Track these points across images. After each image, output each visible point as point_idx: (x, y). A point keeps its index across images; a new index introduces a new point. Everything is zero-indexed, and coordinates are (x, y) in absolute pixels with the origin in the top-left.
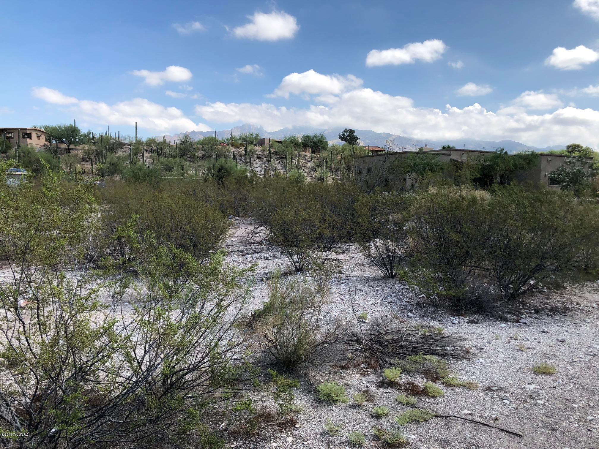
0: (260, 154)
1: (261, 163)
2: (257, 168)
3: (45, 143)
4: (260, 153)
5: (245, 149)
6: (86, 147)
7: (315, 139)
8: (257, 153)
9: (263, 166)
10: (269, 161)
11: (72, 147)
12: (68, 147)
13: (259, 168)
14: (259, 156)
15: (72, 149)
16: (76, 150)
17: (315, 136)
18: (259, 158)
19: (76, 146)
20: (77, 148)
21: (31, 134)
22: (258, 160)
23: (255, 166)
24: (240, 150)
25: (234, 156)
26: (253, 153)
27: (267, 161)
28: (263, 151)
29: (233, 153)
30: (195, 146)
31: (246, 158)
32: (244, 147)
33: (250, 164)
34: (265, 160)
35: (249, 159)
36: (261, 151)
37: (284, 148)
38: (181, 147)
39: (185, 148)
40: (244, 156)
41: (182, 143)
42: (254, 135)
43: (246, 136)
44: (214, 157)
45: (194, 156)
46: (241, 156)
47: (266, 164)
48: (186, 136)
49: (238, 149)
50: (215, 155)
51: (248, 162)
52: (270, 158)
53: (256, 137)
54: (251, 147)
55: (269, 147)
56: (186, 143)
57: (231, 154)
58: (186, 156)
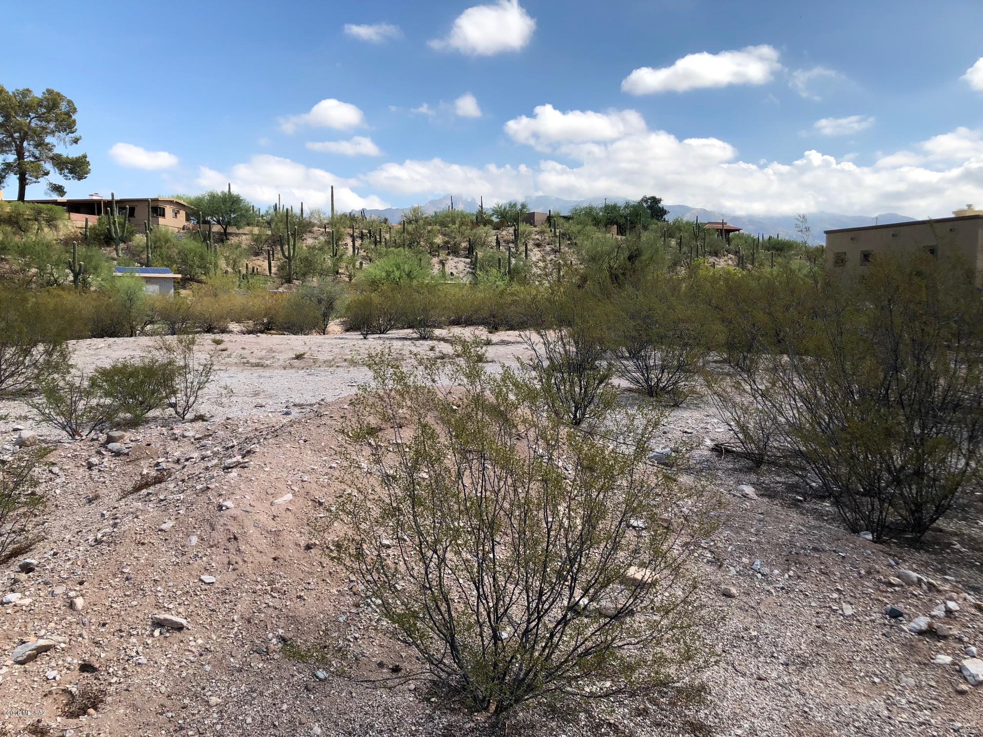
0: (538, 239)
1: (542, 253)
2: (537, 262)
3: (186, 224)
4: (537, 237)
5: (515, 230)
6: (256, 230)
7: (628, 211)
8: (533, 236)
9: (548, 258)
10: (556, 251)
11: (230, 230)
12: (225, 230)
13: (541, 262)
14: (538, 241)
15: (230, 234)
16: (237, 235)
18: (538, 245)
19: (238, 228)
20: (241, 231)
21: (164, 209)
22: (537, 249)
23: (534, 259)
24: (504, 233)
25: (498, 243)
26: (527, 236)
27: (553, 249)
28: (542, 232)
29: (495, 237)
30: (429, 228)
31: (516, 246)
32: (513, 228)
33: (526, 256)
34: (548, 248)
35: (522, 248)
36: (538, 233)
37: (579, 227)
38: (410, 228)
39: (416, 229)
40: (513, 242)
41: (410, 222)
42: (519, 207)
43: (505, 209)
44: (464, 245)
45: (432, 244)
46: (508, 243)
47: (552, 256)
48: (415, 210)
49: (499, 231)
50: (467, 241)
51: (521, 254)
52: (558, 245)
53: (521, 211)
54: (523, 227)
55: (550, 226)
56: (417, 221)
57: (492, 240)
58: (418, 243)
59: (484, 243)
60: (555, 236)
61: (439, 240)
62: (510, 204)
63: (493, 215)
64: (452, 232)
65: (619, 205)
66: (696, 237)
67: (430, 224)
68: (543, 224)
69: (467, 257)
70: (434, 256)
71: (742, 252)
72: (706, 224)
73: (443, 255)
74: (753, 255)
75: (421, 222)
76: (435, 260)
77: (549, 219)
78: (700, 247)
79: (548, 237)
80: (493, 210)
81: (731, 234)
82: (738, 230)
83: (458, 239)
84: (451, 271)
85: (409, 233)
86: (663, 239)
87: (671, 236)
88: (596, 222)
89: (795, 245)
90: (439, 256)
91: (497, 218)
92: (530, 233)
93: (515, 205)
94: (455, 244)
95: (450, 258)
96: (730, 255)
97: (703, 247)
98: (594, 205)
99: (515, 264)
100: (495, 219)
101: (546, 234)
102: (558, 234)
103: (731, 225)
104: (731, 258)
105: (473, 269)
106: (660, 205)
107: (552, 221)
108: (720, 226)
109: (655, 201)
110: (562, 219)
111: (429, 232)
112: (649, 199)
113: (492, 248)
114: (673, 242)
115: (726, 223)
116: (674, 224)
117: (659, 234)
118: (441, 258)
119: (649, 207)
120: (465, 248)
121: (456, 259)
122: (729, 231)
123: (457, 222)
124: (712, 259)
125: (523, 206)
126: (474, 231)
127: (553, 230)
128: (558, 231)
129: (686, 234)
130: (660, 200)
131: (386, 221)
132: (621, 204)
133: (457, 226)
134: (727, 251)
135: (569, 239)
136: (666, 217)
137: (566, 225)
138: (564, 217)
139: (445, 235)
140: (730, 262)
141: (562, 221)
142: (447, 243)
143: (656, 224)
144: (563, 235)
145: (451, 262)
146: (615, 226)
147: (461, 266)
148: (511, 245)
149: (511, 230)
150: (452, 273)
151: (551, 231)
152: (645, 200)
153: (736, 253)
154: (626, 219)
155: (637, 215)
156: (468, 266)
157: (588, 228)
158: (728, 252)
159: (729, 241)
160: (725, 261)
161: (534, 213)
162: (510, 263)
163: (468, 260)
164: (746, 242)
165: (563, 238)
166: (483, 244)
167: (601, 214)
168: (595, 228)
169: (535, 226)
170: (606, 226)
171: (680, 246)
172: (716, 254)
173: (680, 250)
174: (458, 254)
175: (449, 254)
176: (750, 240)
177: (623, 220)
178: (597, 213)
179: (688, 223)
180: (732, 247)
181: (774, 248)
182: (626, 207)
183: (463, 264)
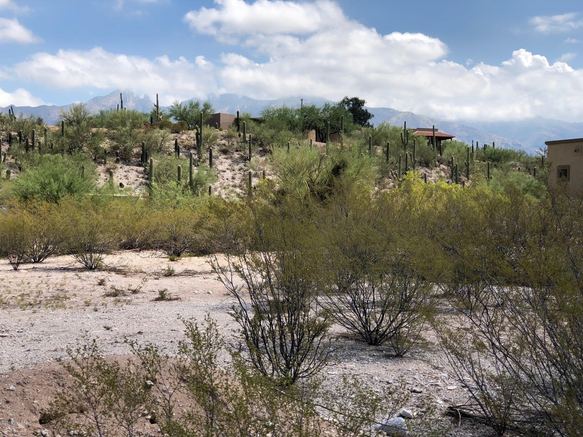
0: (224, 145)
1: (229, 161)
2: (224, 171)
4: (223, 142)
5: (197, 134)
7: (327, 114)
8: (218, 141)
9: (236, 167)
10: (245, 159)
13: (228, 171)
14: (224, 147)
17: (327, 108)
18: (225, 152)
22: (223, 156)
23: (220, 168)
24: (184, 137)
25: (177, 149)
26: (211, 141)
27: (242, 157)
28: (229, 137)
29: (174, 142)
30: (94, 130)
31: (199, 153)
32: (195, 131)
33: (211, 164)
34: (236, 155)
35: (206, 155)
36: (225, 137)
37: (273, 132)
38: (70, 130)
39: (77, 132)
40: (194, 148)
41: (70, 123)
42: (201, 107)
43: (185, 109)
44: (136, 150)
45: (97, 149)
46: (189, 149)
47: (242, 165)
48: (77, 109)
49: (179, 135)
50: (139, 146)
51: (204, 162)
52: (248, 152)
53: (204, 111)
54: (206, 130)
55: (238, 130)
56: (78, 122)
57: (170, 145)
58: (80, 148)
59: (160, 148)
60: (245, 141)
61: (105, 145)
62: (191, 104)
63: (171, 115)
64: (122, 135)
65: (317, 107)
66: (404, 145)
67: (95, 126)
68: (230, 127)
69: (139, 165)
70: (100, 163)
71: (455, 163)
72: (415, 130)
73: (110, 162)
74: (467, 165)
75: (84, 123)
76: (101, 168)
77: (237, 121)
78: (409, 157)
79: (235, 142)
80: (171, 111)
81: (442, 142)
82: (451, 138)
83: (129, 144)
84: (121, 181)
85: (68, 137)
86: (368, 146)
87: (377, 143)
88: (292, 126)
89: (512, 156)
90: (105, 163)
91: (176, 119)
92: (215, 138)
93: (197, 105)
94: (125, 150)
95: (119, 166)
96: (442, 166)
97: (413, 156)
98: (289, 106)
99: (198, 174)
100: (173, 120)
101: (233, 139)
102: (247, 139)
103: (442, 132)
104: (443, 170)
105: (147, 179)
106: (363, 108)
107: (241, 124)
108: (431, 133)
109: (357, 103)
110: (252, 121)
111: (94, 135)
112: (351, 100)
113: (169, 154)
114: (379, 151)
115: (437, 130)
116: (380, 130)
117: (363, 141)
118: (108, 166)
119: (351, 110)
120: (137, 154)
121: (126, 168)
122: (440, 138)
123: (128, 124)
124: (422, 171)
125: (207, 106)
126: (149, 134)
127: (242, 134)
128: (247, 135)
129: (393, 142)
130: (363, 102)
131: (40, 121)
132: (320, 106)
133: (128, 128)
134: (438, 162)
135: (261, 145)
136: (370, 121)
137: (258, 129)
138: (255, 120)
139: (113, 139)
140: (443, 174)
141: (252, 124)
142: (115, 148)
143: (360, 130)
144: (254, 140)
145: (121, 170)
146: (314, 131)
147: (133, 175)
148: (192, 151)
149: (193, 134)
150: (121, 185)
151: (240, 135)
152: (346, 101)
153: (449, 163)
154: (326, 124)
155: (338, 119)
156: (141, 176)
157: (283, 132)
158: (441, 162)
159: (440, 150)
160: (437, 172)
161: (219, 115)
162: (191, 173)
163: (141, 169)
164: (459, 151)
165: (254, 144)
166: (160, 150)
167: (297, 117)
168: (291, 133)
169: (221, 130)
170: (303, 131)
171: (387, 155)
172: (427, 164)
173: (387, 159)
174: (129, 161)
175: (117, 161)
176: (463, 149)
177: (324, 124)
178: (292, 116)
179: (395, 130)
180: (444, 156)
181: (490, 158)
182: (325, 110)
183: (135, 173)
